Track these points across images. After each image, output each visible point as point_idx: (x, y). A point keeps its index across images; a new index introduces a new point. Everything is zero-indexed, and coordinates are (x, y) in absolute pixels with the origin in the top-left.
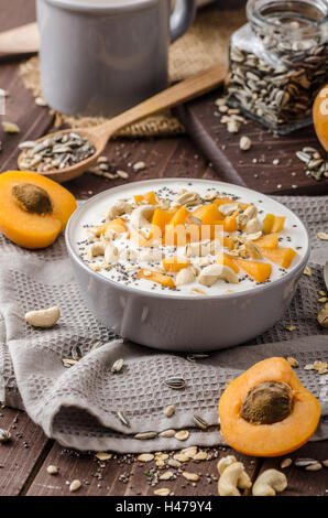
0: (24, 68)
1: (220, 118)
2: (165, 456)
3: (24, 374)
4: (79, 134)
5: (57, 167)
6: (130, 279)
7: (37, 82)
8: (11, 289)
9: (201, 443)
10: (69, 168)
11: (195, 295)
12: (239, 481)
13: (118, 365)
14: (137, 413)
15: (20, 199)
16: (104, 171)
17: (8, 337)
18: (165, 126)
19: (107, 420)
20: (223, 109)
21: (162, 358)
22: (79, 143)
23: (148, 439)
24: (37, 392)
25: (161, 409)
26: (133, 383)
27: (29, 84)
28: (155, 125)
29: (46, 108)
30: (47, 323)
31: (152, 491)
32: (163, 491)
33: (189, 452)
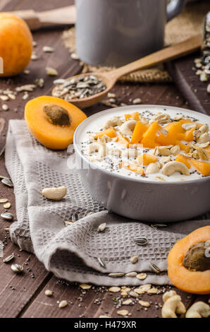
0: (66, 34)
1: (196, 71)
2: (128, 289)
3: (35, 228)
4: (96, 76)
5: (78, 97)
6: (114, 168)
7: (74, 44)
8: (35, 173)
9: (154, 282)
10: (86, 98)
11: (158, 181)
12: (177, 308)
13: (102, 227)
14: (112, 260)
15: (48, 114)
16: (112, 103)
17: (29, 203)
18: (158, 76)
19: (90, 262)
20: (199, 65)
21: (134, 224)
22: (95, 82)
23: (118, 277)
24: (44, 240)
25: (129, 258)
26: (111, 239)
27: (68, 44)
28: (151, 75)
29: (78, 61)
30: (57, 197)
31: (116, 312)
32: (124, 312)
33: (145, 288)
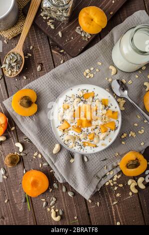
2: (111, 181)
5: (17, 72)
6: (83, 147)
10: (20, 70)
14: (98, 172)
17: (54, 162)
20: (45, 18)
31: (115, 196)
32: (118, 195)
33: (116, 176)
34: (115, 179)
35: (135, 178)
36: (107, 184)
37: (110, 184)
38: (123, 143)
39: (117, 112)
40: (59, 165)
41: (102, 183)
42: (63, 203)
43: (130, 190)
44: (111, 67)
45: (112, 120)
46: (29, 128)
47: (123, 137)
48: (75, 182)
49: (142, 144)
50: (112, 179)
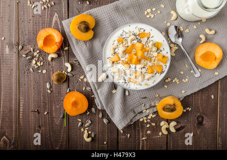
14: (136, 107)
25: (141, 104)
31: (146, 132)
32: (149, 132)
33: (151, 115)
34: (149, 117)
35: (168, 121)
36: (141, 120)
37: (143, 120)
38: (166, 86)
39: (167, 57)
40: (101, 92)
41: (137, 118)
42: (97, 127)
43: (161, 131)
44: (173, 12)
45: (161, 64)
46: (82, 52)
47: (167, 81)
48: (112, 111)
49: (183, 92)
50: (147, 116)
